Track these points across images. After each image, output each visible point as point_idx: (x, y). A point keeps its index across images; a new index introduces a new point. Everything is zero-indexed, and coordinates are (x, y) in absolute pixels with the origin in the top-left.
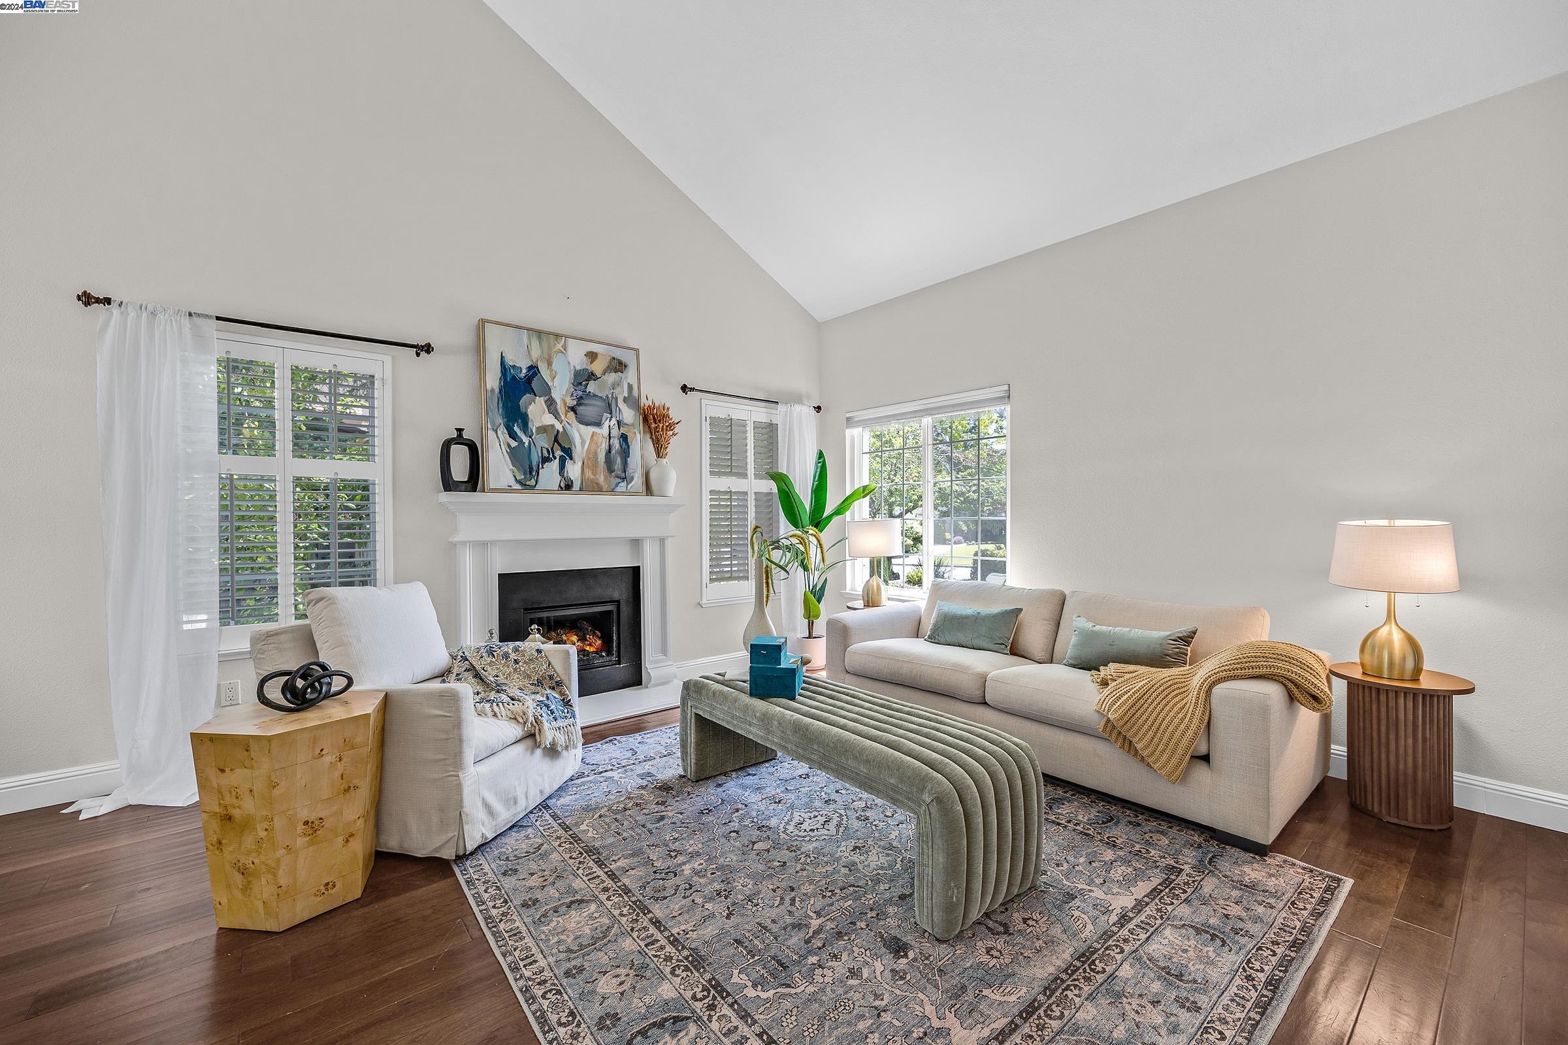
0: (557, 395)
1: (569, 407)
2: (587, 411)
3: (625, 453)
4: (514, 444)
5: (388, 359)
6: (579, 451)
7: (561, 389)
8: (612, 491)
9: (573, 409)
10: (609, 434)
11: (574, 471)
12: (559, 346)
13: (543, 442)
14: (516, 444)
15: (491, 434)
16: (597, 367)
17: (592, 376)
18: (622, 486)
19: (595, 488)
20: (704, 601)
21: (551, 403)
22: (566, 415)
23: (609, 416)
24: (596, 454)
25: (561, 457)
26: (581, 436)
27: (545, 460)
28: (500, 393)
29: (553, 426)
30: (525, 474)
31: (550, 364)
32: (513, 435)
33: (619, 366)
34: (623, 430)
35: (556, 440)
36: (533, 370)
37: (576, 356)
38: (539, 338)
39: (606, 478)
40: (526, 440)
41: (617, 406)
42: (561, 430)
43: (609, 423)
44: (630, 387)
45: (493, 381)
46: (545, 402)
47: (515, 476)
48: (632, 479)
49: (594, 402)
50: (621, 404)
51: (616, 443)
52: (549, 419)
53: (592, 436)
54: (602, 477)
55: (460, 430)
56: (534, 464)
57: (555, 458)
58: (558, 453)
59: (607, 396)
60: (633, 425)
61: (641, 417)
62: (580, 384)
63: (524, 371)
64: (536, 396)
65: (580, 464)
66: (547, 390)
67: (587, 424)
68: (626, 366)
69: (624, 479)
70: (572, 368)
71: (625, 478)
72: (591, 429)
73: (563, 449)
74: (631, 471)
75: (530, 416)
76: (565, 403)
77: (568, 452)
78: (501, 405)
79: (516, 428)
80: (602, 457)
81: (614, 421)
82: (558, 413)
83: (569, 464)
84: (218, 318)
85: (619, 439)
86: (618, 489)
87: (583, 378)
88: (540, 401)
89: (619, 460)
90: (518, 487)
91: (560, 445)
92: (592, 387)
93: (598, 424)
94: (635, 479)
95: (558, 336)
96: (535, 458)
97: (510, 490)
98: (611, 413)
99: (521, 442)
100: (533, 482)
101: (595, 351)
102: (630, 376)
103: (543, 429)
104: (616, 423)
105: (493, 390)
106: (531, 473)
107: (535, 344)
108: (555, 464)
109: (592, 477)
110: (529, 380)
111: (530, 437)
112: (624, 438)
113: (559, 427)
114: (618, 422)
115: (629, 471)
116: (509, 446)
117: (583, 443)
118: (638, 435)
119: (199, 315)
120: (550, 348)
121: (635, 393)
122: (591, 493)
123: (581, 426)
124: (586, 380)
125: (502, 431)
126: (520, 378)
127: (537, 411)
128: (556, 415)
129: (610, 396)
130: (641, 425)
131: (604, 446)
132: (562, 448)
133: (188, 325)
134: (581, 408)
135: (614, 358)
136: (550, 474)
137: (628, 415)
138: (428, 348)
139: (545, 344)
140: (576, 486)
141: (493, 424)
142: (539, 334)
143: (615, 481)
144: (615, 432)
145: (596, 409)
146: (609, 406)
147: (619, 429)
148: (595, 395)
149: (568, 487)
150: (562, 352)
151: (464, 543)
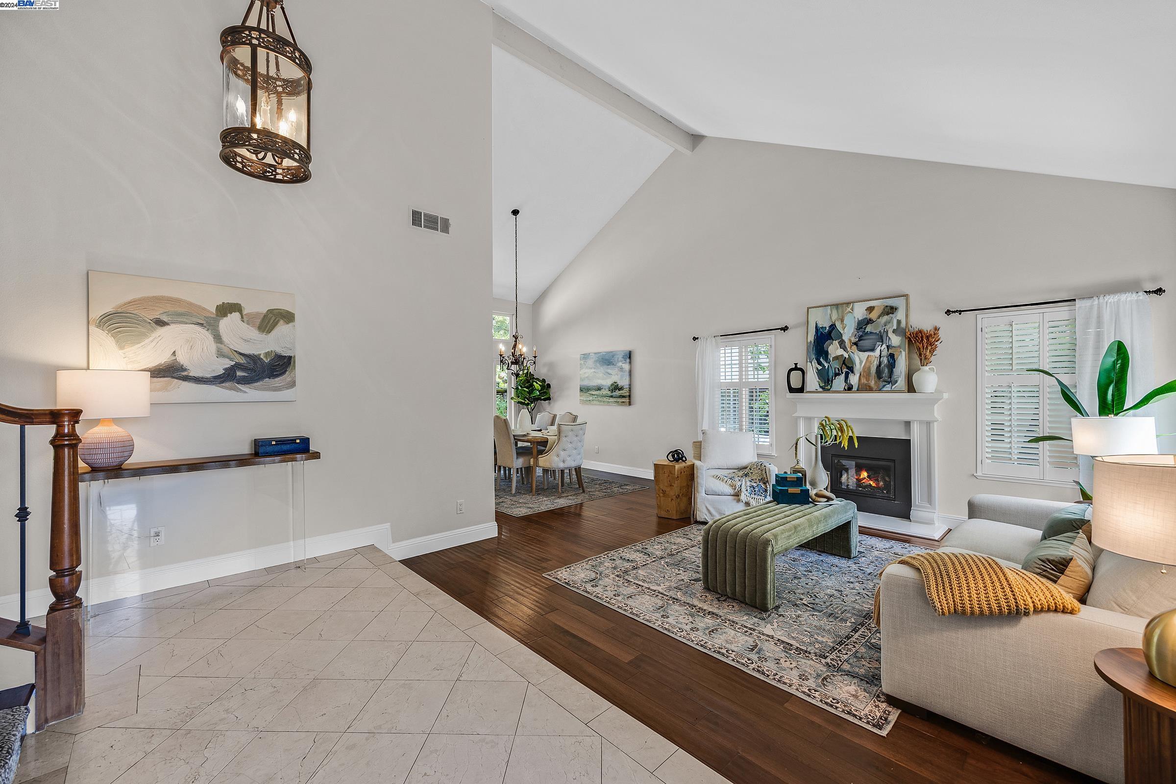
0: (845, 338)
1: (853, 343)
2: (865, 343)
3: (892, 365)
4: (820, 368)
5: (773, 337)
6: (858, 368)
7: (848, 332)
8: (880, 390)
9: (856, 344)
10: (880, 355)
11: (854, 380)
12: (849, 309)
13: (836, 365)
14: (821, 367)
15: (809, 364)
16: (873, 315)
17: (869, 321)
18: (888, 387)
19: (869, 389)
20: (979, 473)
21: (842, 344)
22: (851, 348)
23: (881, 343)
24: (869, 368)
25: (846, 372)
26: (860, 359)
27: (837, 375)
28: (814, 342)
29: (842, 355)
30: (825, 383)
31: (842, 321)
32: (820, 363)
33: (891, 310)
34: (890, 351)
35: (844, 363)
36: (833, 327)
37: (860, 312)
38: (837, 309)
39: (876, 382)
40: (826, 365)
41: (887, 336)
42: (847, 357)
43: (881, 349)
44: (899, 322)
45: (811, 338)
46: (839, 343)
47: (819, 384)
48: (896, 382)
49: (871, 337)
50: (891, 334)
51: (885, 361)
52: (841, 352)
53: (868, 358)
54: (873, 382)
55: (796, 364)
56: (830, 377)
57: (843, 373)
58: (845, 370)
59: (880, 332)
60: (899, 347)
61: (907, 341)
62: (862, 328)
63: (827, 329)
64: (833, 340)
65: (858, 375)
66: (840, 335)
67: (864, 351)
68: (896, 309)
69: (889, 383)
70: (856, 319)
71: (891, 380)
72: (867, 354)
73: (848, 368)
74: (895, 377)
75: (829, 352)
76: (850, 341)
77: (851, 369)
78: (814, 349)
79: (821, 360)
80: (873, 369)
81: (884, 346)
82: (846, 348)
83: (851, 376)
84: (721, 336)
85: (887, 357)
86: (885, 389)
87: (863, 324)
88: (836, 343)
89: (886, 370)
90: (821, 390)
91: (846, 365)
92: (869, 329)
93: (873, 350)
94: (899, 382)
95: (848, 304)
96: (831, 374)
97: (816, 392)
98: (882, 342)
99: (824, 366)
100: (829, 387)
101: (872, 305)
102: (900, 315)
103: (836, 358)
104: (886, 347)
105: (811, 342)
106: (828, 383)
107: (835, 312)
108: (843, 376)
109: (866, 382)
110: (830, 332)
111: (829, 363)
112: (892, 356)
113: (846, 355)
114: (888, 347)
115: (894, 377)
116: (817, 369)
117: (861, 362)
118: (903, 353)
119: (716, 336)
120: (843, 312)
121: (903, 325)
122: (864, 392)
123: (860, 353)
124: (865, 325)
125: (815, 362)
126: (825, 333)
127: (834, 350)
128: (845, 349)
129: (882, 331)
130: (907, 345)
131: (876, 363)
132: (848, 366)
133: (714, 340)
134: (861, 342)
135: (887, 306)
136: (839, 383)
137: (895, 340)
138: (785, 329)
139: (840, 311)
140: (855, 388)
141: (810, 358)
142: (837, 306)
143: (882, 384)
144: (885, 353)
145: (871, 341)
146: (881, 337)
147: (888, 351)
148: (871, 333)
149: (850, 388)
150: (851, 312)
151: (800, 417)
